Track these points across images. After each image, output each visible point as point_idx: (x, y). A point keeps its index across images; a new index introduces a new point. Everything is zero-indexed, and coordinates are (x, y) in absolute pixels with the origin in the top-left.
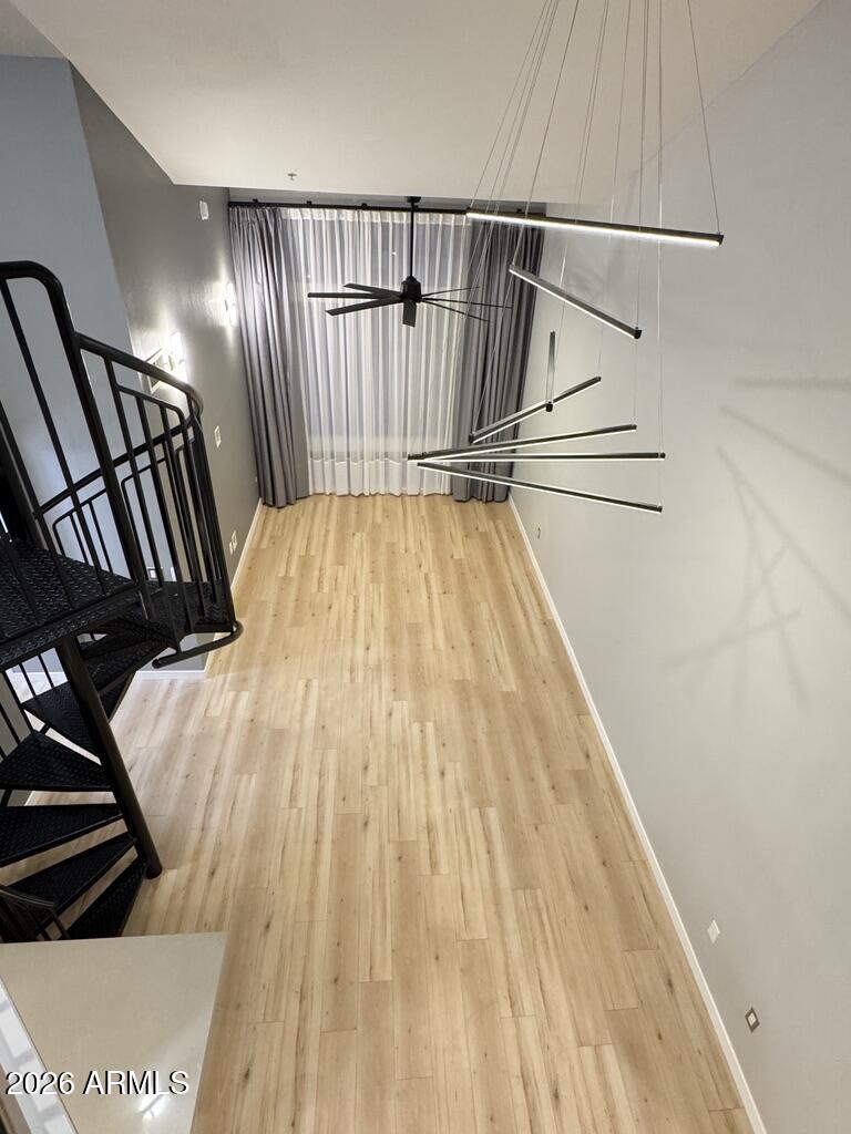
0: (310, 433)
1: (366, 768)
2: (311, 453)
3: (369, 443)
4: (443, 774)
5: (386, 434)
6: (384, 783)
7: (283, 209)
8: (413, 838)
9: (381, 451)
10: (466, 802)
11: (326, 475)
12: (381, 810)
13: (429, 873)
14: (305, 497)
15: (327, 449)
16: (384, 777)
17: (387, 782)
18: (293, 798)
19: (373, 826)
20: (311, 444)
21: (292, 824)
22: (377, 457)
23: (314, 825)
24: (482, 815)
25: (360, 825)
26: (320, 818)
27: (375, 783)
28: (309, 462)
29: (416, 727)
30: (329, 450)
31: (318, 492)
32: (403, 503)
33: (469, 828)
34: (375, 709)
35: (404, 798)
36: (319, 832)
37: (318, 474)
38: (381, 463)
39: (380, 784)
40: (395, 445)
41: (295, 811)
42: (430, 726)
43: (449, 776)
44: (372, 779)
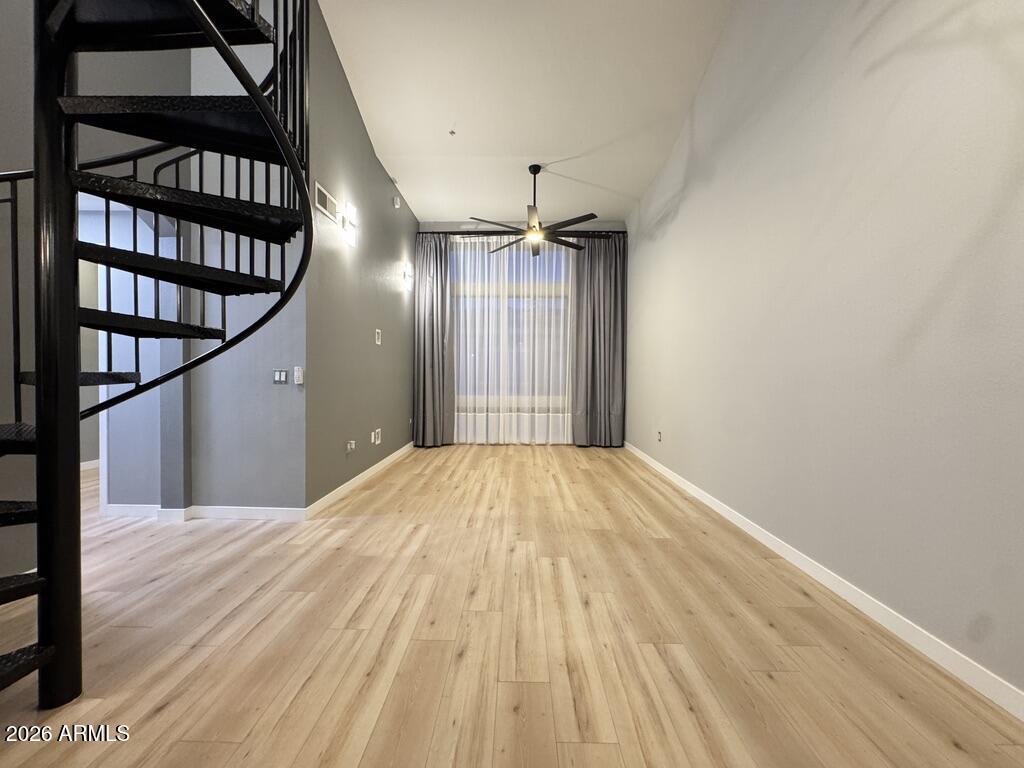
0: (458, 394)
1: (473, 593)
2: (458, 408)
3: (505, 399)
4: (587, 603)
5: (518, 393)
6: (497, 608)
7: (451, 236)
8: (542, 676)
9: (514, 406)
10: (631, 635)
11: (469, 426)
12: (488, 639)
13: (576, 739)
14: (450, 445)
15: (470, 405)
16: (497, 603)
17: (502, 608)
18: (355, 617)
19: (472, 658)
20: (458, 399)
21: (341, 648)
22: (511, 411)
23: (374, 652)
24: (663, 654)
25: (450, 655)
26: (387, 643)
27: (483, 607)
28: (456, 414)
29: (546, 562)
30: (472, 406)
31: (461, 441)
32: (533, 451)
33: (643, 669)
34: (494, 545)
35: (526, 625)
36: (380, 660)
37: (462, 426)
38: (514, 415)
39: (490, 609)
40: (525, 401)
41: (351, 633)
42: (564, 562)
43: (597, 605)
44: (481, 602)
